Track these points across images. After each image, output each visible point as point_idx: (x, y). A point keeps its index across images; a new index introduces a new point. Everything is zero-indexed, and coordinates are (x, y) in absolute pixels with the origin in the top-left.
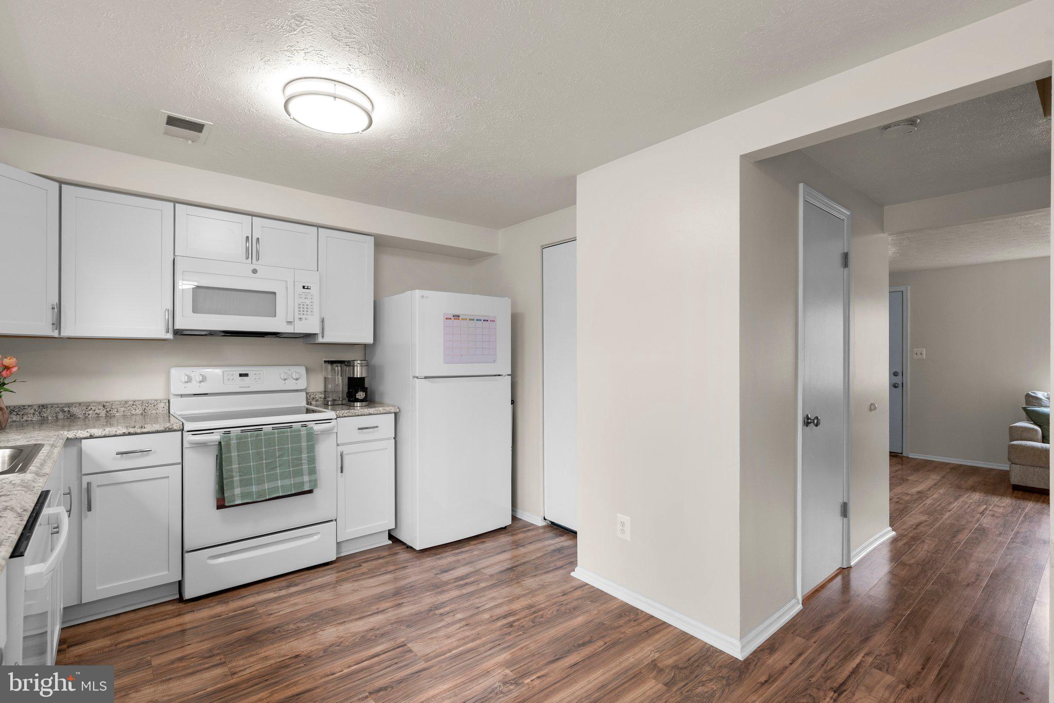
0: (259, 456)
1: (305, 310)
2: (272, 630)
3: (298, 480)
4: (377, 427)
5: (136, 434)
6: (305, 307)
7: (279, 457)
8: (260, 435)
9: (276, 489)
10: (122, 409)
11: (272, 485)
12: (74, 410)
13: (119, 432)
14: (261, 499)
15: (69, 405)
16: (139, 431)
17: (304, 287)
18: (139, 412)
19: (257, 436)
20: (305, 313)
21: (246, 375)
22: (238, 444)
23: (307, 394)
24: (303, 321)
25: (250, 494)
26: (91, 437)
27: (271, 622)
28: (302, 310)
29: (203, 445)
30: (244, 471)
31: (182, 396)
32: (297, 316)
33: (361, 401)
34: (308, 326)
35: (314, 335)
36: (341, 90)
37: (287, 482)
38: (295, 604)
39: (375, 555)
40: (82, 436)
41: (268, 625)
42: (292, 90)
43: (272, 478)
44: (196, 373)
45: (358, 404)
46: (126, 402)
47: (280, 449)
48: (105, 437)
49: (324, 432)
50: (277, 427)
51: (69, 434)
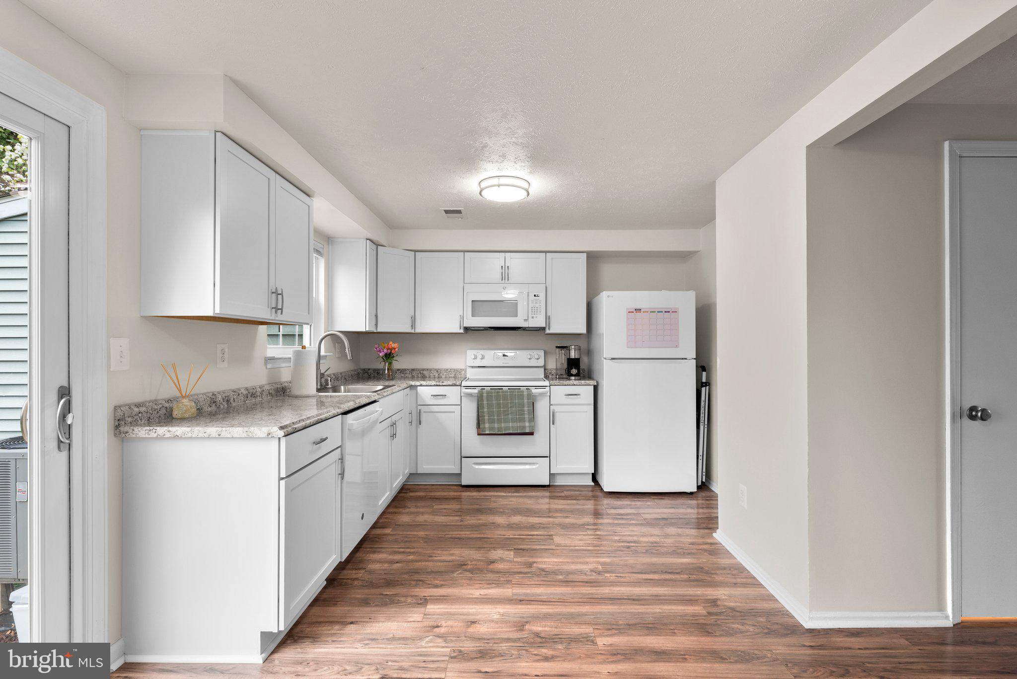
0: (499, 405)
1: (536, 311)
2: (490, 509)
3: (521, 424)
4: (579, 395)
5: (440, 386)
6: (536, 309)
7: (511, 407)
8: (499, 392)
9: (508, 428)
10: (445, 374)
11: (507, 425)
12: (425, 372)
13: (433, 384)
14: (499, 433)
15: (423, 370)
16: (441, 384)
17: (535, 296)
18: (453, 375)
19: (498, 392)
20: (536, 313)
21: (506, 356)
22: (487, 396)
23: (545, 369)
24: (535, 319)
25: (493, 428)
26: (421, 385)
27: (493, 505)
28: (533, 311)
29: (470, 395)
30: (491, 414)
31: (472, 367)
32: (530, 316)
33: (575, 376)
34: (539, 322)
35: (544, 329)
36: (503, 181)
37: (515, 424)
38: (511, 501)
39: (577, 489)
40: (417, 384)
41: (491, 507)
42: (483, 185)
43: (506, 421)
44: (480, 353)
45: (573, 378)
46: (447, 370)
47: (511, 403)
48: (426, 386)
49: (541, 394)
51: (413, 383)
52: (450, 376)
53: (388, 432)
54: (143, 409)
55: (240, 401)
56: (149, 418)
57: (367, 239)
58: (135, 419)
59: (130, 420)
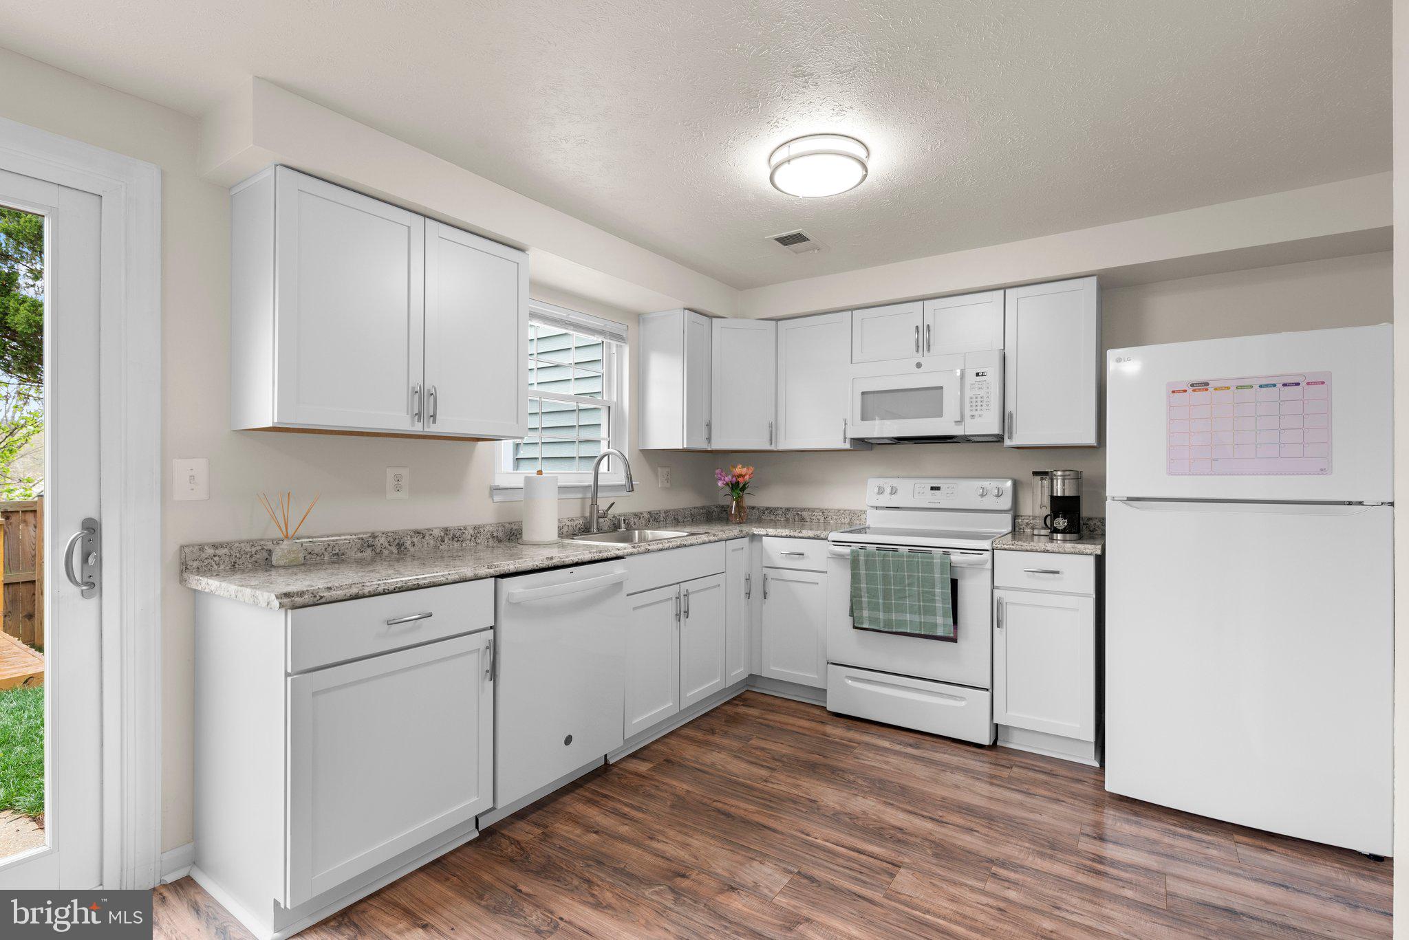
0: (885, 577)
1: (979, 404)
2: (834, 770)
3: (930, 619)
4: (1057, 572)
5: (795, 537)
6: (979, 400)
7: (909, 585)
8: (888, 556)
9: (904, 623)
10: (835, 517)
11: (901, 617)
12: (805, 514)
13: (784, 534)
14: (886, 630)
15: (803, 510)
16: (796, 535)
17: (977, 374)
19: (884, 555)
20: (979, 408)
21: (938, 489)
22: (867, 561)
23: (1015, 517)
24: (977, 419)
25: (876, 620)
26: (767, 535)
27: (847, 762)
28: (974, 404)
29: (840, 557)
30: (872, 593)
31: (877, 508)
32: (968, 413)
33: (1063, 532)
34: (987, 424)
35: (999, 439)
37: (916, 618)
38: (888, 763)
40: (762, 533)
41: (841, 765)
43: (900, 609)
44: (887, 483)
45: (1059, 536)
46: (839, 511)
47: (909, 577)
48: (775, 536)
49: (972, 565)
50: (913, 549)
51: (756, 531)
52: (843, 521)
53: (670, 609)
54: (220, 552)
55: (426, 546)
56: (235, 563)
57: (685, 309)
58: (205, 564)
59: (195, 564)
